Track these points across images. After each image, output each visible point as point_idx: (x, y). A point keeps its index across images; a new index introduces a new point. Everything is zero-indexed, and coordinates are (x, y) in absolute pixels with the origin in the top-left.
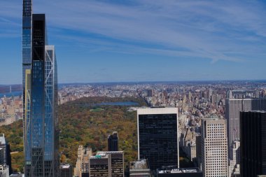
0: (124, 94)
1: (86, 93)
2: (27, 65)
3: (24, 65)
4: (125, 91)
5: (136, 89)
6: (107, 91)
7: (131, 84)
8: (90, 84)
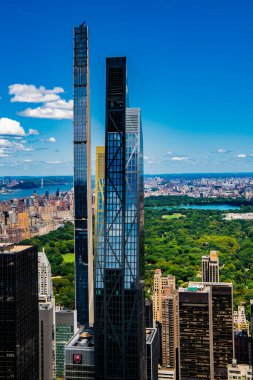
0: (215, 192)
1: (154, 190)
2: (80, 143)
3: (75, 143)
4: (217, 188)
5: (233, 185)
6: (187, 188)
7: (225, 176)
8: (161, 176)
